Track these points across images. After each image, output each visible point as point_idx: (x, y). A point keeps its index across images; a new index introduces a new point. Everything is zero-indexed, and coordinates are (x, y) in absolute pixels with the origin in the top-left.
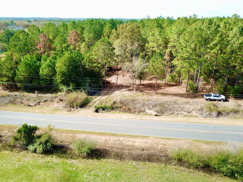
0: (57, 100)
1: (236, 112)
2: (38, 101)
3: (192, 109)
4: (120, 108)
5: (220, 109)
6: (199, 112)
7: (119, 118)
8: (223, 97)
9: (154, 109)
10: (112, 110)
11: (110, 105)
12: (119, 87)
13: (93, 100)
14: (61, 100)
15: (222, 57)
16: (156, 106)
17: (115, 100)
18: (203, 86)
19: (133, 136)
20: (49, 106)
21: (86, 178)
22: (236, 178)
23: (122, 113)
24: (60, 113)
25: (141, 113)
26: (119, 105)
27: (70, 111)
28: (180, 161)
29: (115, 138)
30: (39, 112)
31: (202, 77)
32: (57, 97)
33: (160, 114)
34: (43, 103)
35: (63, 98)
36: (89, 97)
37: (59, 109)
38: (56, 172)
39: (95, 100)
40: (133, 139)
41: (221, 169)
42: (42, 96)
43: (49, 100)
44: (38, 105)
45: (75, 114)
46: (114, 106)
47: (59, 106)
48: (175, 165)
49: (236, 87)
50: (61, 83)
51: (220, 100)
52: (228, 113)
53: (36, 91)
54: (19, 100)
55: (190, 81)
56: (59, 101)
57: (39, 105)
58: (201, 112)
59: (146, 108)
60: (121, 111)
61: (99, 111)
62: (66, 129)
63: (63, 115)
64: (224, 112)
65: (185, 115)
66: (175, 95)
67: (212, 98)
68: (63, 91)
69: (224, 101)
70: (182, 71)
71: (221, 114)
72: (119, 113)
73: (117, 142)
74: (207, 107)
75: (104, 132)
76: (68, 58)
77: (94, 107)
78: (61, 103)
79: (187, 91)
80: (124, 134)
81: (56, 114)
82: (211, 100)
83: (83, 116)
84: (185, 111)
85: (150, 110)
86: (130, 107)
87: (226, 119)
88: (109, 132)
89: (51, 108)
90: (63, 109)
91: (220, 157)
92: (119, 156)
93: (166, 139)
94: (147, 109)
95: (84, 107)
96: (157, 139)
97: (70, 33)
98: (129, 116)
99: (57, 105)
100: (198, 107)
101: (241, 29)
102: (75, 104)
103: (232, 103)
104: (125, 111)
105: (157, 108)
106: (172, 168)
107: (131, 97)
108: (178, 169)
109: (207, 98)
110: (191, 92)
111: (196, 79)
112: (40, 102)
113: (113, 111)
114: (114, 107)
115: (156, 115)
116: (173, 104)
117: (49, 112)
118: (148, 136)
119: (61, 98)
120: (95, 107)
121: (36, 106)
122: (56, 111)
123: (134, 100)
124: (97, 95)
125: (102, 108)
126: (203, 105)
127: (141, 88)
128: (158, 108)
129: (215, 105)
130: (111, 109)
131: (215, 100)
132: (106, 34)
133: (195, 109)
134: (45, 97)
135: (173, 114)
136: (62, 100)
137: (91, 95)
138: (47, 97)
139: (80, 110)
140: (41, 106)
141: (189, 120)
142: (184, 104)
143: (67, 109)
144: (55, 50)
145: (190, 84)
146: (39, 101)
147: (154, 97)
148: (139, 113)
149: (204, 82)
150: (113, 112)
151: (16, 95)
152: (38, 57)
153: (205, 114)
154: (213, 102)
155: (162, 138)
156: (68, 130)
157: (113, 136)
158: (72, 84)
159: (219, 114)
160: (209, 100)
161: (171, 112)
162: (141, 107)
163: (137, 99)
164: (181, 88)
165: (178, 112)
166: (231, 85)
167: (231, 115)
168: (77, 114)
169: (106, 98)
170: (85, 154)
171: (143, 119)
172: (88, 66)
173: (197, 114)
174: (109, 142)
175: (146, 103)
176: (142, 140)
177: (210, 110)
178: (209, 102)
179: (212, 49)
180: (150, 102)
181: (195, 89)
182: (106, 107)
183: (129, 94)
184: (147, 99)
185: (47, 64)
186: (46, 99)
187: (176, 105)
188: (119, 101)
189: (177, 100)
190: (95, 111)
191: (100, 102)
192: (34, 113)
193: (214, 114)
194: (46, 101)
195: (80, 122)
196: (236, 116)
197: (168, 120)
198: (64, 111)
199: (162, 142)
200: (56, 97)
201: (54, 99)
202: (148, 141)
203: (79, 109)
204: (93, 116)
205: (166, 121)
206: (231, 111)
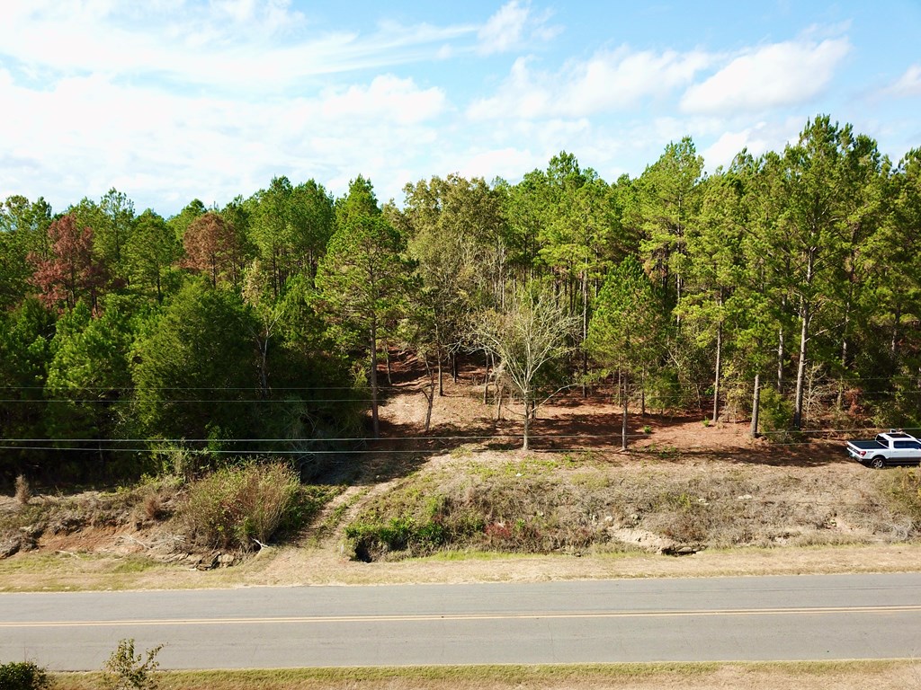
0: (138, 513)
2: (28, 529)
3: (828, 510)
4: (482, 527)
6: (865, 520)
7: (496, 577)
9: (649, 520)
10: (441, 543)
11: (427, 521)
13: (330, 504)
14: (160, 515)
16: (652, 506)
17: (444, 489)
20: (91, 549)
23: (495, 553)
24: (162, 578)
25: (594, 546)
26: (474, 516)
27: (216, 564)
30: (33, 585)
32: (139, 499)
33: (684, 544)
34: (59, 538)
35: (170, 502)
36: (307, 489)
37: (151, 563)
39: (339, 501)
42: (49, 505)
43: (92, 521)
44: (28, 550)
45: (248, 578)
46: (450, 520)
47: (150, 543)
50: (157, 427)
53: (21, 479)
55: (769, 389)
56: (150, 522)
57: (33, 548)
59: (610, 518)
60: (492, 546)
61: (373, 555)
62: (214, 670)
63: (178, 587)
65: (808, 538)
68: (171, 469)
72: (483, 554)
75: (448, 665)
76: (200, 304)
77: (345, 535)
78: (157, 530)
79: (757, 436)
80: (567, 668)
81: (141, 587)
82: (891, 463)
83: (295, 585)
84: (800, 522)
85: (632, 526)
86: (531, 522)
88: (474, 665)
89: (102, 560)
90: (173, 556)
94: (617, 525)
95: (290, 541)
97: (194, 224)
98: (545, 566)
99: (136, 543)
100: (852, 498)
102: (240, 529)
104: (510, 544)
105: (661, 516)
107: (519, 475)
109: (869, 454)
110: (781, 434)
111: (787, 382)
112: (38, 534)
113: (449, 550)
114: (448, 529)
115: (667, 551)
116: (728, 491)
117: (95, 581)
118: (703, 662)
119: (161, 505)
120: (352, 534)
121: (20, 554)
122: (138, 573)
123: (539, 487)
124: (343, 477)
125: (384, 535)
126: (866, 488)
127: (547, 438)
128: (667, 517)
130: (433, 539)
131: (908, 463)
133: (838, 509)
134: (73, 506)
135: (748, 537)
136: (164, 513)
137: (315, 480)
138: (83, 506)
139: (269, 557)
140: (47, 553)
142: (780, 487)
143: (199, 558)
144: (122, 292)
145: (771, 401)
146: (36, 528)
147: (627, 468)
148: (582, 550)
149: (825, 390)
150: (450, 553)
152: (39, 318)
153: (897, 527)
154: (908, 470)
156: (228, 675)
157: (508, 682)
158: (217, 427)
160: (879, 464)
161: (736, 532)
162: (584, 518)
163: (552, 479)
164: (721, 424)
165: (771, 529)
168: (259, 576)
169: (395, 486)
171: (628, 576)
172: (296, 340)
173: (859, 532)
175: (605, 495)
178: (882, 473)
180: (618, 490)
182: (406, 531)
183: (500, 460)
184: (601, 479)
185: (87, 342)
186: (77, 515)
187: (748, 497)
188: (466, 498)
189: (736, 473)
190: (354, 554)
191: (367, 508)
192: (9, 590)
194: (73, 525)
195: (287, 620)
197: (752, 568)
198: (182, 567)
200: (128, 504)
201: (119, 510)
203: (265, 549)
204: (351, 582)
205: (743, 573)
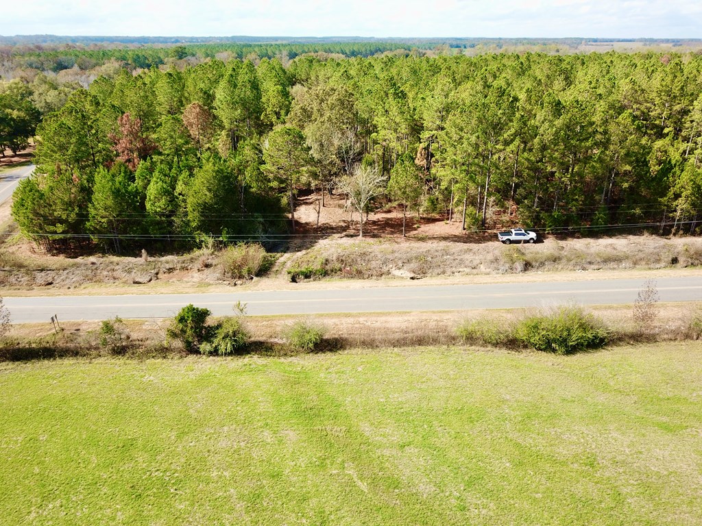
0: (197, 265)
1: (555, 260)
2: (152, 271)
3: (478, 261)
4: (340, 270)
5: (528, 257)
6: (492, 265)
7: (344, 288)
8: (533, 235)
9: (407, 266)
10: (324, 276)
11: (319, 267)
12: (325, 231)
13: (278, 261)
14: (207, 266)
15: (527, 159)
16: (409, 261)
17: (325, 255)
18: (494, 217)
19: (381, 313)
20: (182, 279)
21: (325, 378)
22: (554, 351)
24: (218, 289)
25: (384, 276)
26: (338, 266)
27: (235, 285)
28: (471, 339)
29: (350, 320)
30: (171, 292)
31: (492, 199)
32: (196, 259)
33: (419, 275)
34: (166, 275)
35: (209, 261)
36: (268, 254)
37: (209, 284)
38: (270, 375)
39: (282, 259)
40: (383, 318)
41: (532, 341)
42: (157, 261)
43: (178, 268)
44: (156, 280)
45: (252, 289)
46: (328, 267)
47: (205, 277)
48: (463, 345)
49: (555, 214)
50: (198, 228)
51: (527, 242)
52: (541, 263)
53: (143, 251)
54: (105, 273)
55: (471, 209)
56: (203, 268)
58: (495, 265)
59: (391, 266)
60: (344, 277)
61: (298, 280)
64: (536, 261)
65: (466, 273)
66: (445, 238)
67: (513, 237)
68: (207, 246)
69: (535, 242)
70: (454, 188)
71: (530, 265)
72: (340, 279)
73: (357, 326)
74: (506, 255)
76: (214, 173)
77: (286, 273)
78: (207, 271)
79: (464, 229)
80: (365, 313)
81: (212, 292)
82: (511, 242)
83: (271, 291)
84: (466, 267)
85: (399, 269)
86: (360, 267)
87: (540, 272)
88: (335, 312)
89: (188, 283)
90: (217, 282)
91: (529, 323)
92: (369, 344)
93: (440, 312)
94: (394, 269)
95: (265, 275)
96: (425, 314)
97: (187, 109)
99: (199, 277)
100: (490, 257)
101: (554, 104)
102: (244, 271)
103: (550, 245)
104: (351, 276)
105: (412, 265)
106: (458, 350)
107: (357, 249)
108: (469, 350)
109: (505, 238)
110: (474, 229)
111: (481, 204)
112: (157, 274)
113: (327, 278)
114: (327, 270)
115: (412, 278)
116: (441, 255)
118: (408, 311)
119: (206, 261)
120: (289, 273)
121: (153, 282)
122: (207, 288)
123: (364, 254)
124: (282, 249)
125: (302, 273)
126: (497, 252)
127: (373, 230)
128: (414, 265)
129: (519, 251)
130: (321, 274)
131: (518, 242)
132: (271, 109)
133: (483, 261)
134: (167, 262)
135: (444, 273)
137: (271, 251)
138: (172, 263)
139: (258, 282)
140: (163, 281)
141: (476, 281)
142: (463, 253)
143: (228, 282)
145: (471, 214)
146: (155, 272)
147: (402, 245)
148: (378, 278)
149: (497, 209)
151: (93, 263)
152: (126, 172)
153: (502, 268)
154: (515, 245)
155: (434, 312)
157: (346, 317)
158: (226, 228)
159: (527, 266)
160: (508, 242)
161: (440, 270)
162: (381, 266)
163: (370, 250)
164: (451, 223)
165: (454, 269)
166: (547, 211)
167: (548, 265)
168: (256, 288)
170: (311, 345)
172: (256, 187)
173: (488, 270)
174: (342, 326)
175: (390, 257)
176: (400, 318)
177: (512, 260)
178: (508, 246)
179: (507, 143)
180: (396, 255)
181: (481, 223)
182: (310, 272)
183: (349, 242)
184: (390, 250)
186: (171, 266)
187: (448, 257)
188: (334, 258)
189: (448, 247)
190: (291, 280)
191: (294, 262)
192: (162, 294)
193: (519, 266)
194: (170, 270)
196: (556, 266)
198: (222, 286)
199: (435, 318)
200: (192, 260)
201: (188, 264)
202: (411, 318)
203: (255, 279)
204: (290, 290)
205: (433, 285)
206: (548, 259)
